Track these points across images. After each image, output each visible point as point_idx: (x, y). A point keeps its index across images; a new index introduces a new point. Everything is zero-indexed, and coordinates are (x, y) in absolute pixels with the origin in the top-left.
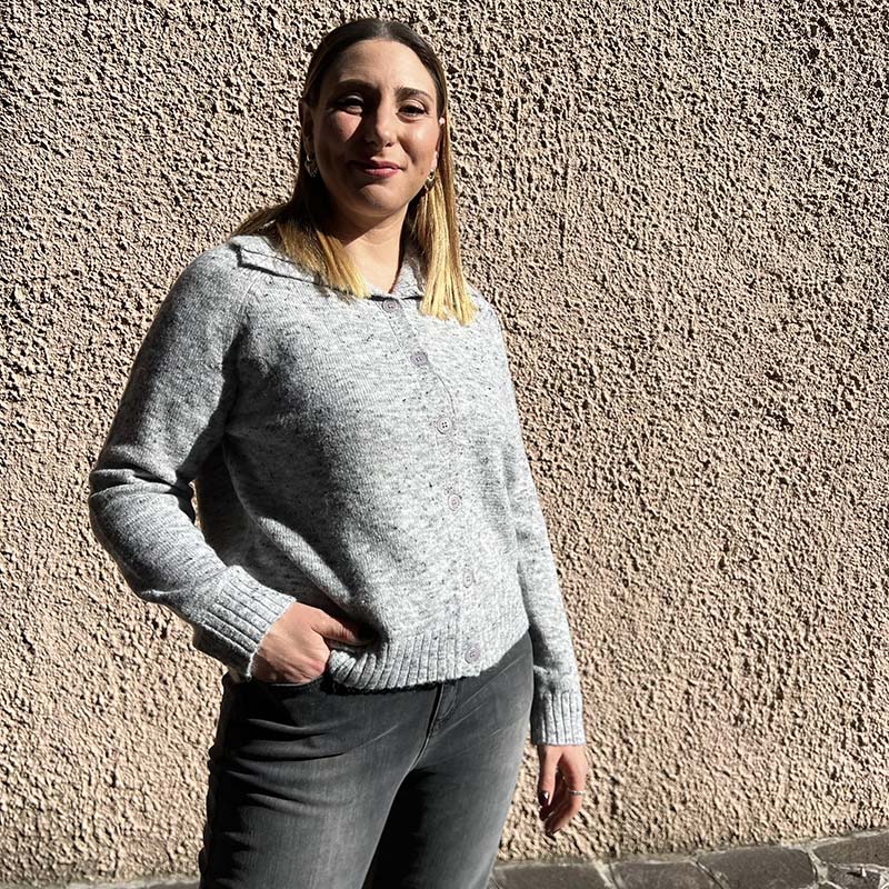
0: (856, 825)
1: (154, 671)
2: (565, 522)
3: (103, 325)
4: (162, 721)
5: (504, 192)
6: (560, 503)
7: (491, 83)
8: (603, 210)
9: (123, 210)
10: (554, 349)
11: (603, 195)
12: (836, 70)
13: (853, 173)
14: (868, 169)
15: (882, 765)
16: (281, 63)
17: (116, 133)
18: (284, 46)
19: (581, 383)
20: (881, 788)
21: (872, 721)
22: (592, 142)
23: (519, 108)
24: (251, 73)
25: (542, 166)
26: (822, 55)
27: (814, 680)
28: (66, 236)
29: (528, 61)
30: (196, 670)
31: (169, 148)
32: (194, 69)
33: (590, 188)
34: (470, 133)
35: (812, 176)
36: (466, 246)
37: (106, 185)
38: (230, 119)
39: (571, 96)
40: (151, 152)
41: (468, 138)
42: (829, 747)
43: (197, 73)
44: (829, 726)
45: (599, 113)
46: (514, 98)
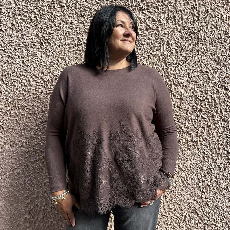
2: (205, 169)
3: (18, 92)
6: (203, 161)
8: (217, 29)
9: (24, 49)
10: (197, 92)
11: (217, 22)
17: (21, 21)
19: (210, 106)
25: (187, 12)
28: (5, 60)
31: (38, 24)
33: (210, 20)
37: (18, 41)
40: (33, 26)
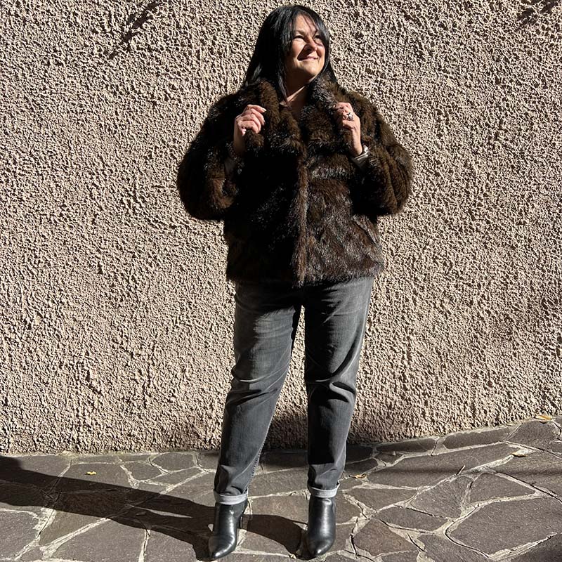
0: (405, 436)
1: (25, 346)
4: (30, 371)
5: (195, 96)
7: (186, 41)
9: (7, 115)
12: (370, 22)
13: (383, 76)
14: (392, 73)
15: (418, 402)
16: (81, 38)
17: (3, 78)
18: (82, 31)
20: (419, 415)
21: (412, 376)
22: (240, 68)
23: (201, 53)
24: (66, 45)
25: (214, 82)
26: (361, 14)
27: (375, 352)
29: (204, 29)
30: (46, 345)
31: (28, 84)
32: (38, 45)
34: (176, 67)
35: (360, 78)
36: (176, 124)
38: (57, 68)
39: (228, 45)
40: (20, 86)
41: (175, 70)
42: (387, 391)
43: (40, 47)
44: (386, 378)
45: (243, 53)
46: (198, 48)
